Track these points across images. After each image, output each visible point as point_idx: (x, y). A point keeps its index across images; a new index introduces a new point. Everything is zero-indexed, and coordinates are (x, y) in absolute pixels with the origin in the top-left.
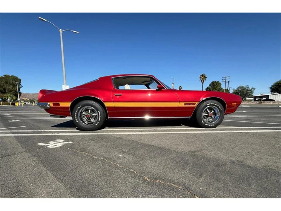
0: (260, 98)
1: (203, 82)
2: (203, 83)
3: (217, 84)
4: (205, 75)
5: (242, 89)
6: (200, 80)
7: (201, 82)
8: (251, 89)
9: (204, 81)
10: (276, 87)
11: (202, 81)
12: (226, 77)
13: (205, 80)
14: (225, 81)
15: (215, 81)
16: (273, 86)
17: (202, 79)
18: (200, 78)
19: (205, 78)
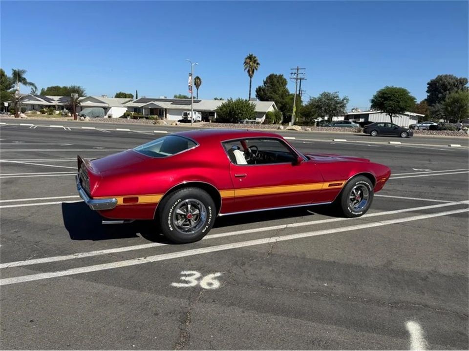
0: (354, 118)
1: (251, 72)
2: (251, 76)
3: (278, 82)
4: (255, 57)
5: (328, 100)
6: (245, 69)
7: (248, 74)
8: (343, 100)
9: (253, 72)
10: (380, 99)
11: (249, 71)
12: (298, 69)
14: (295, 76)
15: (275, 74)
16: (376, 97)
17: (249, 66)
18: (246, 65)
19: (255, 65)
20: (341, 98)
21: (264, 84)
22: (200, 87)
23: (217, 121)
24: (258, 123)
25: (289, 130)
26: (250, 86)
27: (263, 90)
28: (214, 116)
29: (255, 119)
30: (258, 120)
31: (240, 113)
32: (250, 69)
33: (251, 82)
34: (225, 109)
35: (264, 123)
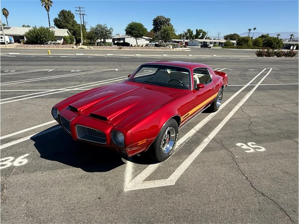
0: (118, 40)
1: (48, 8)
2: (48, 11)
3: (68, 15)
5: (101, 29)
6: (42, 5)
7: (45, 9)
8: (110, 29)
9: (49, 8)
10: (130, 29)
11: (45, 7)
12: (80, 8)
13: (51, 6)
14: (79, 13)
15: (65, 10)
16: (127, 28)
17: (45, 3)
18: (42, 2)
19: (50, 3)
20: (109, 28)
21: (59, 16)
22: (8, 16)
23: (27, 43)
24: (59, 44)
25: (80, 48)
26: (49, 17)
27: (59, 21)
28: (24, 39)
29: (56, 41)
30: (58, 41)
31: (44, 37)
32: (46, 5)
33: (48, 15)
34: (31, 34)
35: (63, 44)
